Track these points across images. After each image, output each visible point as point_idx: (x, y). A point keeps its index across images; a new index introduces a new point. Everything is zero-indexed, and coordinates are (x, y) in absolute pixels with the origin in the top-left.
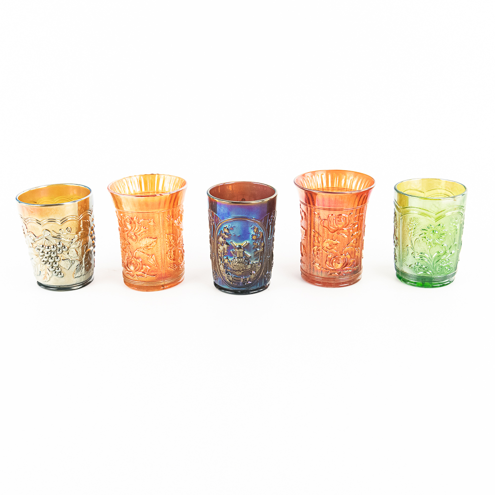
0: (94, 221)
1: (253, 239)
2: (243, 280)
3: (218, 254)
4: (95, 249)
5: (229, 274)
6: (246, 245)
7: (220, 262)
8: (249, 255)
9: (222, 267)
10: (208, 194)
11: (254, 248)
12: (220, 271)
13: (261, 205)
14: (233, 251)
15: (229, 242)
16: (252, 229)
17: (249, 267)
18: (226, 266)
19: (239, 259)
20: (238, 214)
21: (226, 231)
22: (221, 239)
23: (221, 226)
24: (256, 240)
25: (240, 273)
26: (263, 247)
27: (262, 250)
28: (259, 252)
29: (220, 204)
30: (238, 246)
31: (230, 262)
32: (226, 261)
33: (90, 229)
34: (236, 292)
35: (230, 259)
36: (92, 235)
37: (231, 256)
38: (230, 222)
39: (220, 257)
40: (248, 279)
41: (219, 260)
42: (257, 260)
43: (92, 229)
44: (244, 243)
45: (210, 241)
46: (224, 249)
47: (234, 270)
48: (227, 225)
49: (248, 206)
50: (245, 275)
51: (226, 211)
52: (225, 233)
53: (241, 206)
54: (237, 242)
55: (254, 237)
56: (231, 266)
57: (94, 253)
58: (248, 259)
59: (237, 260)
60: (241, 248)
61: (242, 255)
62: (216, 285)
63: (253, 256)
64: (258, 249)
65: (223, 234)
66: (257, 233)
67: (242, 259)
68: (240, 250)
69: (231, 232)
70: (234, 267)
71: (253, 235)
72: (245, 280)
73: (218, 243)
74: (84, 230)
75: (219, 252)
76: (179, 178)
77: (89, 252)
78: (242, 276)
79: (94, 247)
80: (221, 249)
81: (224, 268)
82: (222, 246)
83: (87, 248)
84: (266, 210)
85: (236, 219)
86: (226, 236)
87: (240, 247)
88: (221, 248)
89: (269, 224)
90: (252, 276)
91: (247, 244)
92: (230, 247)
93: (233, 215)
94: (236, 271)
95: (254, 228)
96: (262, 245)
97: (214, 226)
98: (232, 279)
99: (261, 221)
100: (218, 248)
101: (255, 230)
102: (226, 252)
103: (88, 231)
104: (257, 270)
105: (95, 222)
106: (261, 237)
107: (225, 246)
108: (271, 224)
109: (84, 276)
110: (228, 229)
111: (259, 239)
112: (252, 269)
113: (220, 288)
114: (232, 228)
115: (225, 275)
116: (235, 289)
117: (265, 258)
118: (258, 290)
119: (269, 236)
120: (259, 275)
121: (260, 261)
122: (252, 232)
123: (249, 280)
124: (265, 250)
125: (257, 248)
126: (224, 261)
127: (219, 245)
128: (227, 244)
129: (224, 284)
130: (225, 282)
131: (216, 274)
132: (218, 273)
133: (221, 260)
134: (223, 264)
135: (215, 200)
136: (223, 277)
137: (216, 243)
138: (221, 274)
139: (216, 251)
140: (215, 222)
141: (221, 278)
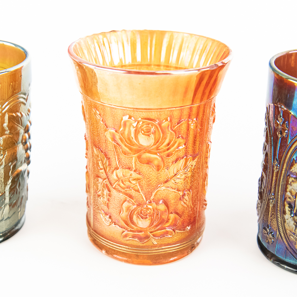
0: (32, 114)
3: (285, 197)
4: (30, 168)
7: (288, 213)
9: (291, 223)
33: (22, 131)
36: (26, 143)
39: (290, 204)
43: (27, 130)
57: (28, 173)
73: (289, 176)
74: (10, 133)
75: (288, 193)
77: (18, 175)
79: (29, 163)
81: (296, 227)
83: (15, 167)
97: (283, 139)
103: (18, 134)
105: (32, 117)
109: (8, 221)
127: (291, 179)
129: (290, 255)
130: (292, 252)
131: (273, 234)
132: (278, 233)
133: (291, 209)
134: (294, 218)
135: (292, 82)
136: (289, 243)
137: (284, 174)
138: (285, 236)
139: (281, 191)
140: (290, 133)
141: (285, 244)
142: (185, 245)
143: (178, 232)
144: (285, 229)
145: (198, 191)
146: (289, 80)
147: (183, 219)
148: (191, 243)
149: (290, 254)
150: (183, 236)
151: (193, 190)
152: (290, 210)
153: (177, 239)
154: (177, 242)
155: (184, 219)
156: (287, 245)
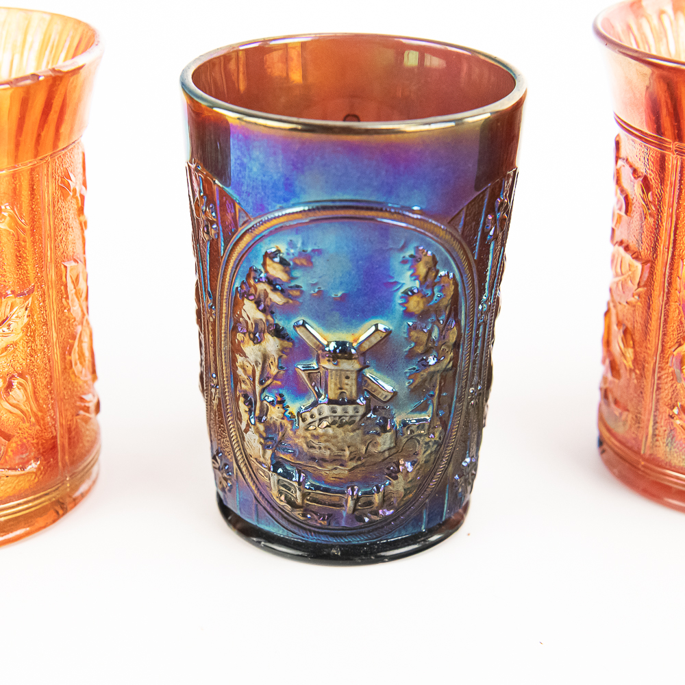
1: (408, 314)
2: (357, 500)
3: (236, 380)
5: (288, 475)
6: (374, 340)
7: (245, 416)
8: (387, 386)
9: (253, 441)
10: (184, 86)
11: (411, 355)
12: (247, 457)
13: (452, 142)
14: (307, 368)
15: (288, 326)
16: (404, 262)
17: (385, 442)
18: (272, 437)
19: (339, 409)
20: (339, 187)
21: (276, 271)
22: (250, 311)
23: (250, 248)
24: (424, 315)
25: (343, 472)
26: (456, 346)
27: (446, 362)
28: (432, 374)
29: (248, 137)
30: (332, 346)
31: (291, 418)
32: (275, 413)
34: (317, 554)
35: (294, 407)
37: (300, 392)
38: (297, 228)
39: (246, 396)
40: (377, 498)
41: (243, 408)
42: (423, 408)
44: (363, 334)
45: (198, 313)
46: (265, 357)
47: (313, 459)
48: (280, 245)
49: (390, 145)
50: (365, 481)
51: (276, 169)
52: (271, 282)
53: (353, 149)
54: (327, 325)
55: (415, 304)
56: (298, 438)
58: (378, 407)
59: (326, 410)
60: (350, 357)
61: (351, 388)
62: (225, 511)
63: (403, 392)
64: (432, 361)
65: (262, 287)
66: (429, 282)
67: (350, 408)
68: (345, 365)
69: (303, 280)
70: (315, 443)
71: (408, 294)
72: (364, 503)
73: (234, 330)
75: (240, 371)
76: (66, 19)
78: (349, 482)
80: (252, 358)
81: (265, 447)
82: (257, 341)
84: (471, 167)
85: (325, 213)
86: (277, 298)
87: (343, 351)
88: (251, 350)
89: (485, 234)
90: (399, 486)
91: (378, 337)
92: (295, 349)
93: (315, 191)
94: (322, 461)
95: (415, 259)
96: (452, 337)
97: (214, 244)
98: (304, 496)
99: (452, 222)
100: (236, 349)
101: (422, 270)
102: (274, 370)
104: (421, 458)
106: (446, 301)
107: (271, 344)
108: (495, 237)
110: (283, 262)
111: (438, 311)
112: (397, 450)
113: (248, 531)
114: (307, 259)
115: (273, 480)
116: (312, 539)
117: (460, 399)
118: (420, 542)
119: (482, 291)
120: (428, 476)
121: (435, 414)
122: (407, 280)
123: (386, 502)
124: (463, 363)
125: (427, 351)
126: (264, 411)
127: (240, 336)
128: (279, 333)
129: (265, 516)
130: (268, 509)
131: (228, 468)
132: (235, 465)
133: (250, 406)
134: (257, 428)
135: (221, 115)
136: (259, 486)
137: (225, 326)
138: (249, 471)
139: (226, 366)
140: (221, 227)
141: (252, 490)
142: (30, 504)
143: (7, 475)
144: (246, 456)
145: (51, 377)
146: (215, 109)
147: (18, 445)
148: (50, 500)
149: (265, 512)
150: (24, 484)
151: (33, 375)
152: (247, 410)
153: (9, 490)
154: (9, 497)
155: (19, 443)
156: (256, 492)
